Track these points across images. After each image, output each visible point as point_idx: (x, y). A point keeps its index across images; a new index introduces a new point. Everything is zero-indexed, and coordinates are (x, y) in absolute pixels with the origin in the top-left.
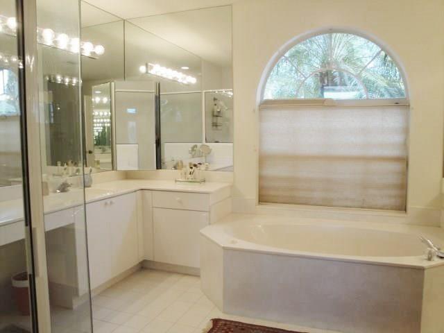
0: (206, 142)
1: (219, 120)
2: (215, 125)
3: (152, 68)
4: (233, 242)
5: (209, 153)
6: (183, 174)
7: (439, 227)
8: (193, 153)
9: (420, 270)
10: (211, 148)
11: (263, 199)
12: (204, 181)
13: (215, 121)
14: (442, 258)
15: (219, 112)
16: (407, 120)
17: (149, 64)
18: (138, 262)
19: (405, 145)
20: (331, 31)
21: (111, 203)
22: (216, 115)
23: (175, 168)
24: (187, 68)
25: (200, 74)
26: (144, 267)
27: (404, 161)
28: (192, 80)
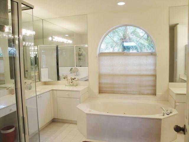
0: (76, 66)
1: (81, 57)
2: (79, 59)
3: (54, 38)
4: (90, 111)
5: (78, 71)
6: (69, 83)
7: (168, 101)
8: (71, 71)
9: (160, 119)
10: (78, 69)
11: (101, 92)
12: (77, 85)
13: (80, 58)
14: (168, 114)
15: (81, 54)
16: (156, 60)
17: (53, 37)
18: (51, 119)
19: (155, 70)
20: (126, 25)
21: (41, 96)
22: (80, 55)
23: (64, 78)
24: (68, 35)
25: (73, 37)
26: (54, 121)
27: (155, 76)
28: (70, 42)
